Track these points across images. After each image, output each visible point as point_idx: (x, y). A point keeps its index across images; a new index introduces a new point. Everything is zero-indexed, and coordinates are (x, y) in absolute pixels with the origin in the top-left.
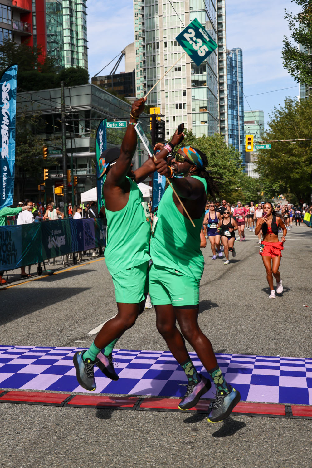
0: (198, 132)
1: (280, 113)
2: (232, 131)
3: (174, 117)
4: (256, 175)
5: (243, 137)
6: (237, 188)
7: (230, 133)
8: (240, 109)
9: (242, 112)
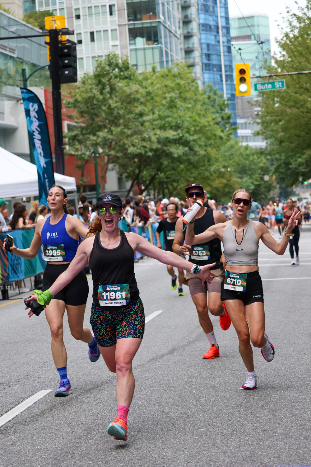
0: (141, 62)
1: (299, 19)
2: (208, 56)
3: (92, 34)
4: (260, 144)
5: (230, 68)
6: (223, 170)
7: (205, 61)
8: (220, 12)
9: (227, 19)
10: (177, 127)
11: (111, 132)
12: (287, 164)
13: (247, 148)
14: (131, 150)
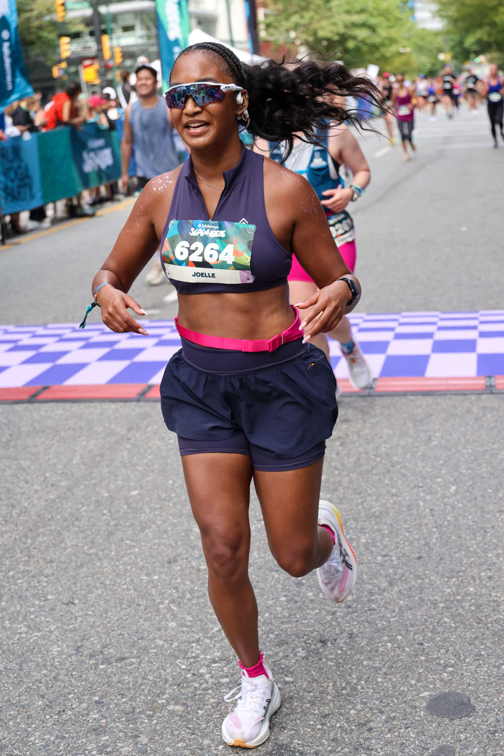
4: (438, 25)
6: (402, 50)
10: (362, 11)
11: (302, 17)
12: (461, 43)
13: (424, 30)
14: (321, 34)
